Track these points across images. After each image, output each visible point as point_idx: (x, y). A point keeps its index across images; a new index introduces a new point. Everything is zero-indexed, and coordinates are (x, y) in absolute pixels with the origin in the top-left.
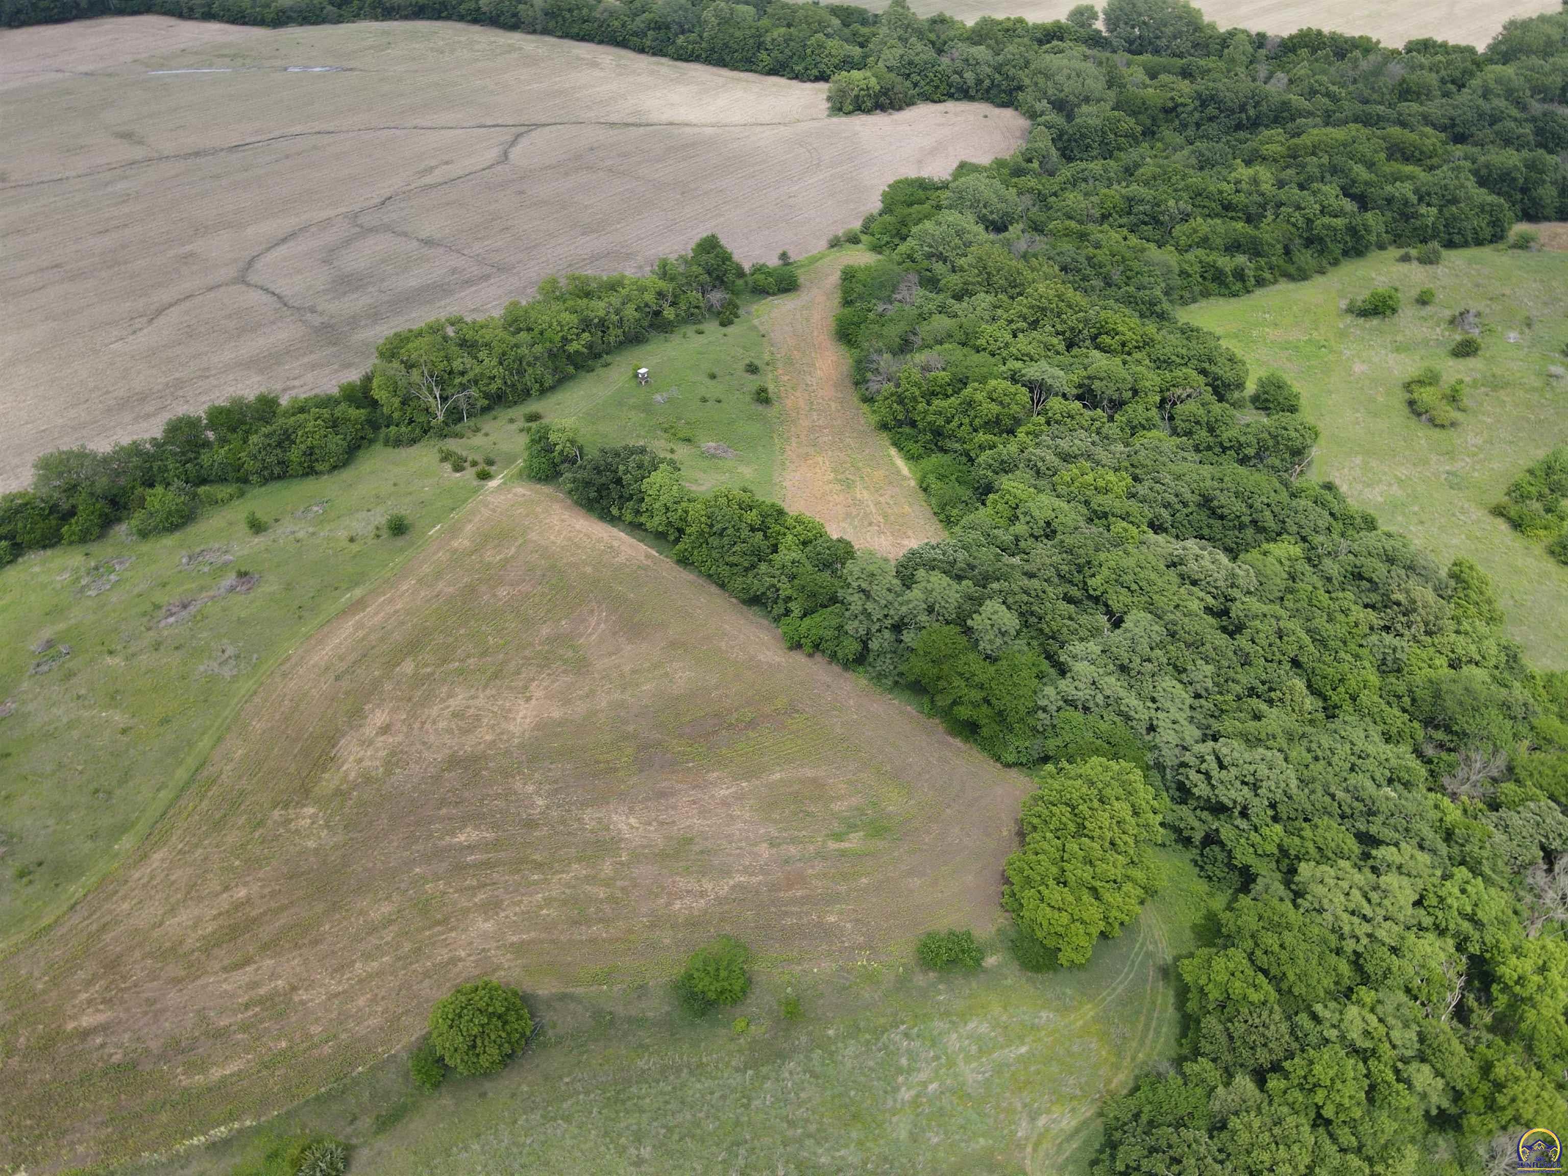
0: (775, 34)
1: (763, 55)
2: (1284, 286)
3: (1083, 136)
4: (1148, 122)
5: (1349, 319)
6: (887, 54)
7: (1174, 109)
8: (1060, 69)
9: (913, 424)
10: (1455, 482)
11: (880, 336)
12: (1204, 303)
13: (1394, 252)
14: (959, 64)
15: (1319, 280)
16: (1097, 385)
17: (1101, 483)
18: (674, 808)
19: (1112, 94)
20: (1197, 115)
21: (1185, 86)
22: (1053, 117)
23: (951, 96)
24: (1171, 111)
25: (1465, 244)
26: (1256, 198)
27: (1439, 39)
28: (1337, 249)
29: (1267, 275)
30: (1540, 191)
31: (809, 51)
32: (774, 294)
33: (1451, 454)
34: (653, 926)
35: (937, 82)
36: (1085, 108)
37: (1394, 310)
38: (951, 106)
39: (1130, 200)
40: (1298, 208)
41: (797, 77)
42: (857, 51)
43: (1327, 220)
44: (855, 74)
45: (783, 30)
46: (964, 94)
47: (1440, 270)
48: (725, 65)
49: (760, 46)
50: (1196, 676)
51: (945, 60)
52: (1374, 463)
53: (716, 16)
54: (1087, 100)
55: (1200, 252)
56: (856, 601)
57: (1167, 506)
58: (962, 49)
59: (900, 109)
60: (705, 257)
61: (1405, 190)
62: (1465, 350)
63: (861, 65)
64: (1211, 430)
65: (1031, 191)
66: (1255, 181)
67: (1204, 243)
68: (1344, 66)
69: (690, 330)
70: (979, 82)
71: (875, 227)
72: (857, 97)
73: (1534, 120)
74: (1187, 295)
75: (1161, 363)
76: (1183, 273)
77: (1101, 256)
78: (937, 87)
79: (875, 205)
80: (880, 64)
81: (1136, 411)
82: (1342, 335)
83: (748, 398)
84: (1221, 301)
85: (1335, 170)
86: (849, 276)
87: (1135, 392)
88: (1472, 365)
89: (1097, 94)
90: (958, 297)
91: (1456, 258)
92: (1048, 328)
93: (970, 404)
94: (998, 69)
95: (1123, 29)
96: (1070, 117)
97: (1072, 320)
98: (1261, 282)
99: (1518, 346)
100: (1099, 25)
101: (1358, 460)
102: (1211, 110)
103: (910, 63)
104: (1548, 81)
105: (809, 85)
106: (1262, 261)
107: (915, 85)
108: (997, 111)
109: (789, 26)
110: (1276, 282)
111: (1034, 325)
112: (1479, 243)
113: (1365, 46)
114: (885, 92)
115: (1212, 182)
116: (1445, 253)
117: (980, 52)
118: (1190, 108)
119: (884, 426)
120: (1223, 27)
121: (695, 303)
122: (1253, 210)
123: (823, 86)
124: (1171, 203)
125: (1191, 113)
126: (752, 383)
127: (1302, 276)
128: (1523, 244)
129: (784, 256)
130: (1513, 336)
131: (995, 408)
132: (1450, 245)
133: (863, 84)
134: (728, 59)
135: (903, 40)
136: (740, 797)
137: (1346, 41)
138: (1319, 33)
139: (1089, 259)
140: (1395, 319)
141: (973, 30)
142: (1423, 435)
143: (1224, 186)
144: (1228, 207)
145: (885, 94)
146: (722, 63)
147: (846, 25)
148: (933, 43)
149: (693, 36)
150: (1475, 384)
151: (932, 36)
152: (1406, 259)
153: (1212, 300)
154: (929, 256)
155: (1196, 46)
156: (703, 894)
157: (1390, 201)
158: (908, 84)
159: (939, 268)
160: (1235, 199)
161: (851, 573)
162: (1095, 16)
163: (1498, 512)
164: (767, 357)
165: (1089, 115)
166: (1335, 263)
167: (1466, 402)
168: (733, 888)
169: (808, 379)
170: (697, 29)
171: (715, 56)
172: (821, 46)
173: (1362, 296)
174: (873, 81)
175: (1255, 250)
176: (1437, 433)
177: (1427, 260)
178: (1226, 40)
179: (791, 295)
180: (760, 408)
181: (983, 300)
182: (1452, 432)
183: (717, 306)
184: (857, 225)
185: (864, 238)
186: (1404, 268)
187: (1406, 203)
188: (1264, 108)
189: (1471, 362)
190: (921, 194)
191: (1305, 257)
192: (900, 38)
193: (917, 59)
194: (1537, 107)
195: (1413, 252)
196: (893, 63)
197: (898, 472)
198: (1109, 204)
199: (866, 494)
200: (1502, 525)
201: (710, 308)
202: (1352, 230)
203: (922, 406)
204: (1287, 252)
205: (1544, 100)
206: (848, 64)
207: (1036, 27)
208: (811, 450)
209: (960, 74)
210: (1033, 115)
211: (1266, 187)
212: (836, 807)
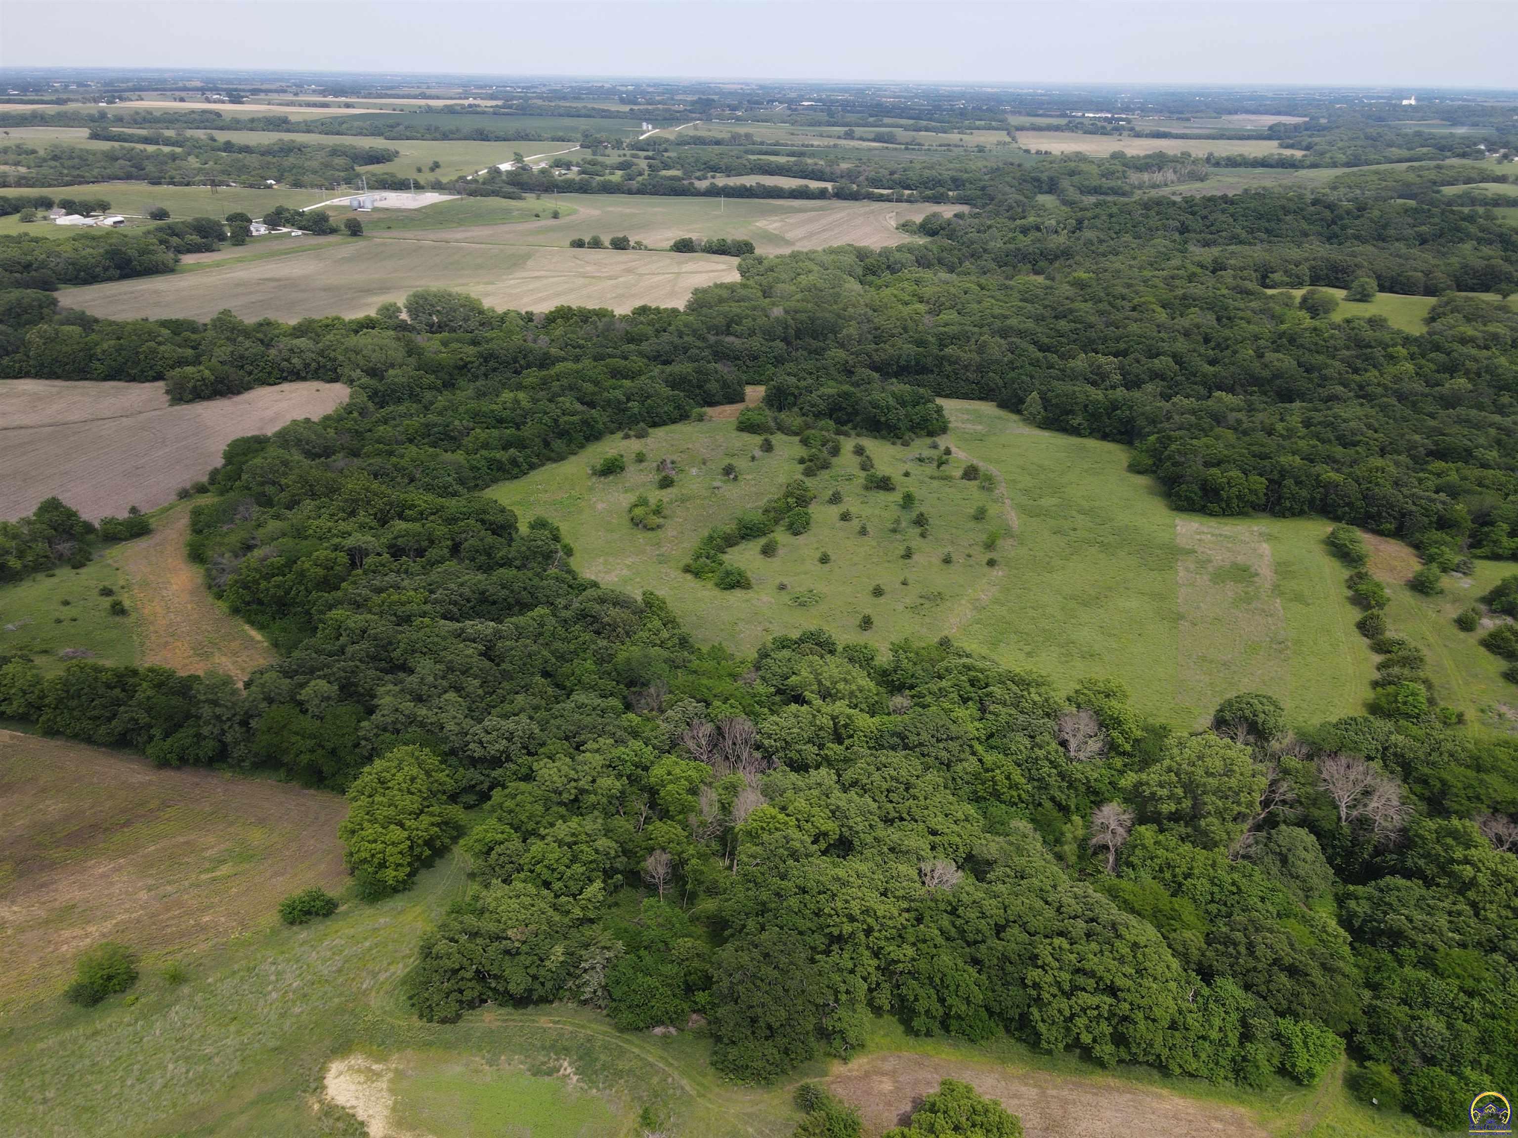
0: (105, 346)
1: (97, 365)
2: (550, 467)
3: (394, 391)
4: (447, 377)
5: (594, 479)
6: (217, 351)
7: (465, 366)
8: (366, 346)
9: (260, 602)
10: (663, 560)
11: (221, 544)
12: (494, 487)
13: (620, 434)
14: (285, 354)
15: (573, 458)
16: (400, 541)
17: (404, 598)
18: (56, 890)
19: (412, 360)
20: (483, 369)
21: (471, 350)
22: (365, 380)
23: (285, 379)
24: (463, 367)
25: (664, 424)
26: (518, 411)
27: (653, 306)
28: (580, 437)
29: (535, 460)
30: (708, 386)
31: (142, 357)
32: (126, 539)
33: (658, 545)
34: (43, 966)
35: (268, 369)
36: (391, 372)
37: (622, 469)
38: (286, 386)
39: (427, 425)
40: (546, 413)
41: (133, 379)
42: (189, 352)
43: (566, 418)
44: (189, 369)
45: (112, 342)
46: (296, 376)
47: (649, 440)
48: (58, 377)
49: (91, 357)
50: (470, 689)
51: (273, 352)
52: (611, 559)
53: (41, 337)
54: (392, 366)
55: (484, 452)
56: (206, 711)
57: (455, 603)
58: (285, 343)
59: (239, 393)
60: (47, 516)
61: (618, 394)
62: (666, 483)
63: (196, 361)
64: (489, 555)
65: (349, 430)
66: (517, 401)
67: (486, 446)
68: (588, 328)
69: (40, 576)
70: (307, 366)
71: (219, 477)
72: (195, 387)
73: (711, 346)
74: (480, 482)
75: (451, 521)
76: (473, 468)
77: (403, 463)
78: (270, 373)
79: (219, 462)
80: (214, 360)
81: (433, 553)
82: (591, 489)
83: (103, 614)
84: (507, 483)
85: (571, 388)
86: (197, 513)
87: (432, 542)
88: (671, 492)
89: (399, 361)
90: (289, 508)
91: (659, 433)
92: (362, 513)
93: (302, 574)
94: (321, 353)
95: (423, 317)
96: (382, 378)
97: (379, 503)
98: (532, 467)
99: (698, 476)
100: (404, 316)
101: (601, 560)
102: (492, 364)
103: (242, 357)
104: (716, 322)
105: (147, 384)
106: (528, 451)
107: (250, 373)
108: (328, 386)
109: (119, 338)
110: (543, 465)
111: (353, 513)
112: (674, 422)
113: (601, 314)
114: (220, 380)
115: (486, 406)
116: (650, 430)
117: (302, 342)
118: (476, 364)
119: (235, 611)
120: (500, 310)
121: (42, 553)
122: (518, 420)
123: (161, 384)
124: (457, 423)
125: (478, 368)
126: (107, 602)
127: (560, 458)
128: (701, 418)
129: (133, 510)
130: (694, 471)
131: (321, 571)
132: (655, 425)
133: (198, 376)
134: (59, 371)
135: (233, 341)
136: (118, 869)
137: (589, 311)
138: (570, 308)
139: (395, 466)
140: (624, 474)
141: (294, 328)
142: (641, 537)
143: (495, 407)
144: (501, 421)
145: (221, 382)
146: (52, 375)
147: (175, 333)
148: (262, 341)
149: (18, 357)
150: (671, 502)
151: (260, 335)
152: (627, 437)
153: (500, 484)
154: (262, 484)
155: (482, 324)
156: (87, 936)
157: (609, 402)
158: (241, 372)
159: (269, 489)
160: (505, 414)
161: (198, 692)
162: (399, 310)
163: (687, 570)
164: (122, 583)
165: (396, 376)
166: (582, 446)
167: (666, 512)
168: (116, 925)
169: (164, 593)
170: (22, 350)
171: (46, 370)
172: (154, 351)
173: (599, 463)
174: (207, 373)
175: (521, 445)
176: (650, 534)
177: (640, 436)
178: (503, 319)
179: (145, 538)
180: (117, 619)
181: (308, 505)
182: (659, 532)
183: (67, 553)
184: (205, 479)
185: (211, 488)
186: (626, 443)
187: (619, 402)
188: (531, 358)
189: (669, 490)
190: (257, 446)
191: (558, 445)
192: (228, 339)
193: (247, 354)
194: (712, 339)
195: (632, 433)
196: (224, 358)
197: (252, 639)
198: (411, 431)
199: (224, 659)
200: (689, 577)
201: (60, 557)
202: (585, 422)
203: (263, 584)
204: (547, 444)
205: (717, 334)
206: (181, 362)
207: (351, 322)
208: (170, 640)
209: (288, 360)
210: (351, 382)
211: (524, 404)
212: (208, 854)
